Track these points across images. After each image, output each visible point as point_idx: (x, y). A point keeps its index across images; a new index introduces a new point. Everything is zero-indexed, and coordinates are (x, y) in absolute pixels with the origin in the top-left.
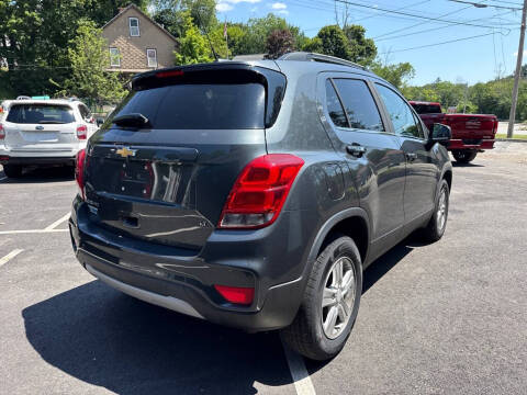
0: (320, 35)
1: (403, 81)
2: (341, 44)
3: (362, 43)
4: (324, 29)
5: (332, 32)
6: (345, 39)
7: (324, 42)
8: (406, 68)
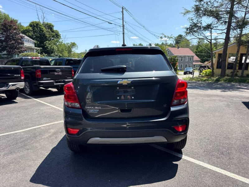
0: (31, 25)
1: (73, 50)
2: (43, 31)
3: (53, 32)
4: (33, 23)
5: (37, 24)
6: (44, 29)
7: (33, 29)
8: (73, 45)
